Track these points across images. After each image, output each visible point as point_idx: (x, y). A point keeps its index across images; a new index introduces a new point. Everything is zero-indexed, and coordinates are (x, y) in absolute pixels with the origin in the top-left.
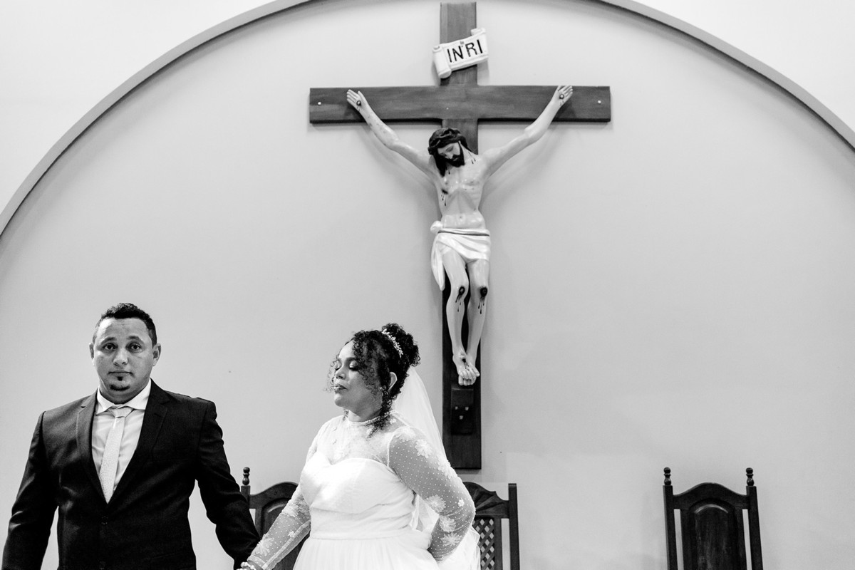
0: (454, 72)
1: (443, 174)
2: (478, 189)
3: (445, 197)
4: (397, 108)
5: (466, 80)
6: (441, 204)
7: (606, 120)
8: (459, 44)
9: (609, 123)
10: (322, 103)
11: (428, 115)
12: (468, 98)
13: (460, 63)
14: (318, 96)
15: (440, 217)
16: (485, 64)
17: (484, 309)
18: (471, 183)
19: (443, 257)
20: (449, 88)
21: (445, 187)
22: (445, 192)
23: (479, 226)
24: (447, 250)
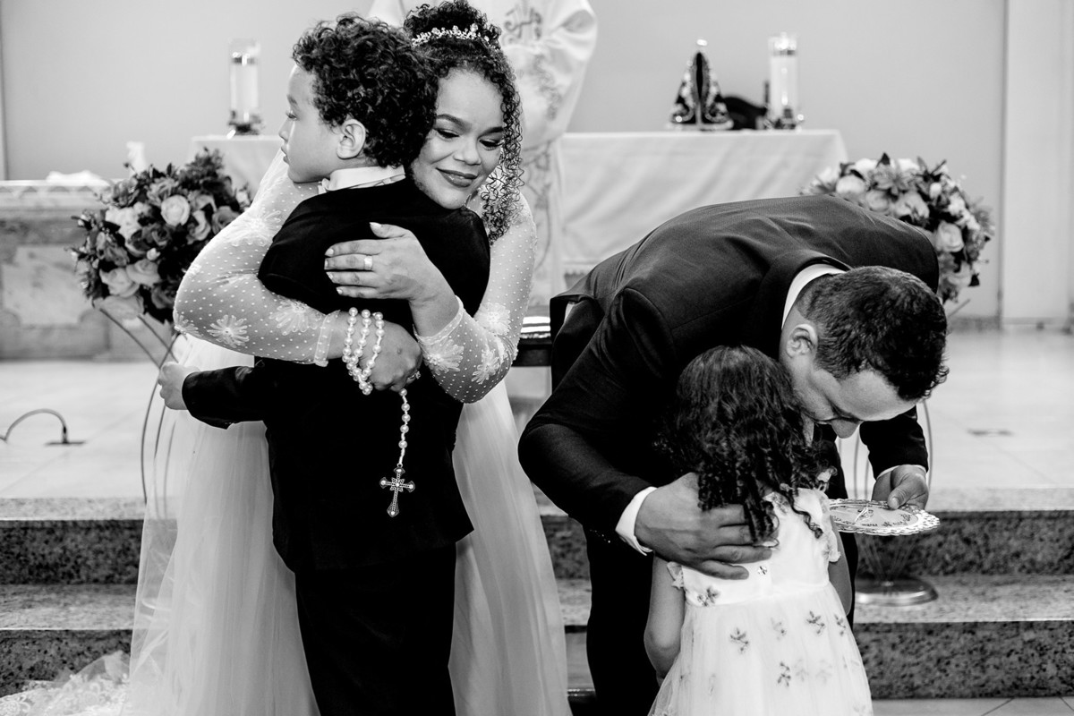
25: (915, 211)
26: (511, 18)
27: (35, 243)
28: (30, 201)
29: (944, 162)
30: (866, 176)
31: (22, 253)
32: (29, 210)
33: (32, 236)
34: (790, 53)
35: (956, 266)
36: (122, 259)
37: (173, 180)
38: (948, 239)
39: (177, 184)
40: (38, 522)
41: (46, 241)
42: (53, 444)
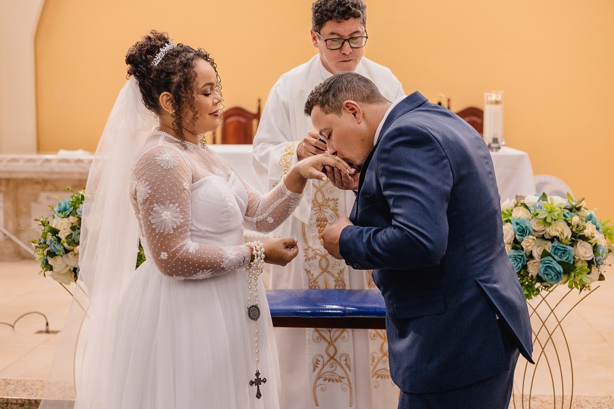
25: (562, 233)
27: (51, 191)
28: (47, 167)
29: (583, 199)
30: (531, 208)
31: (43, 196)
32: (46, 173)
33: (49, 187)
34: (497, 102)
35: (589, 270)
36: (60, 251)
38: (583, 251)
40: (14, 399)
41: (57, 189)
42: (40, 332)
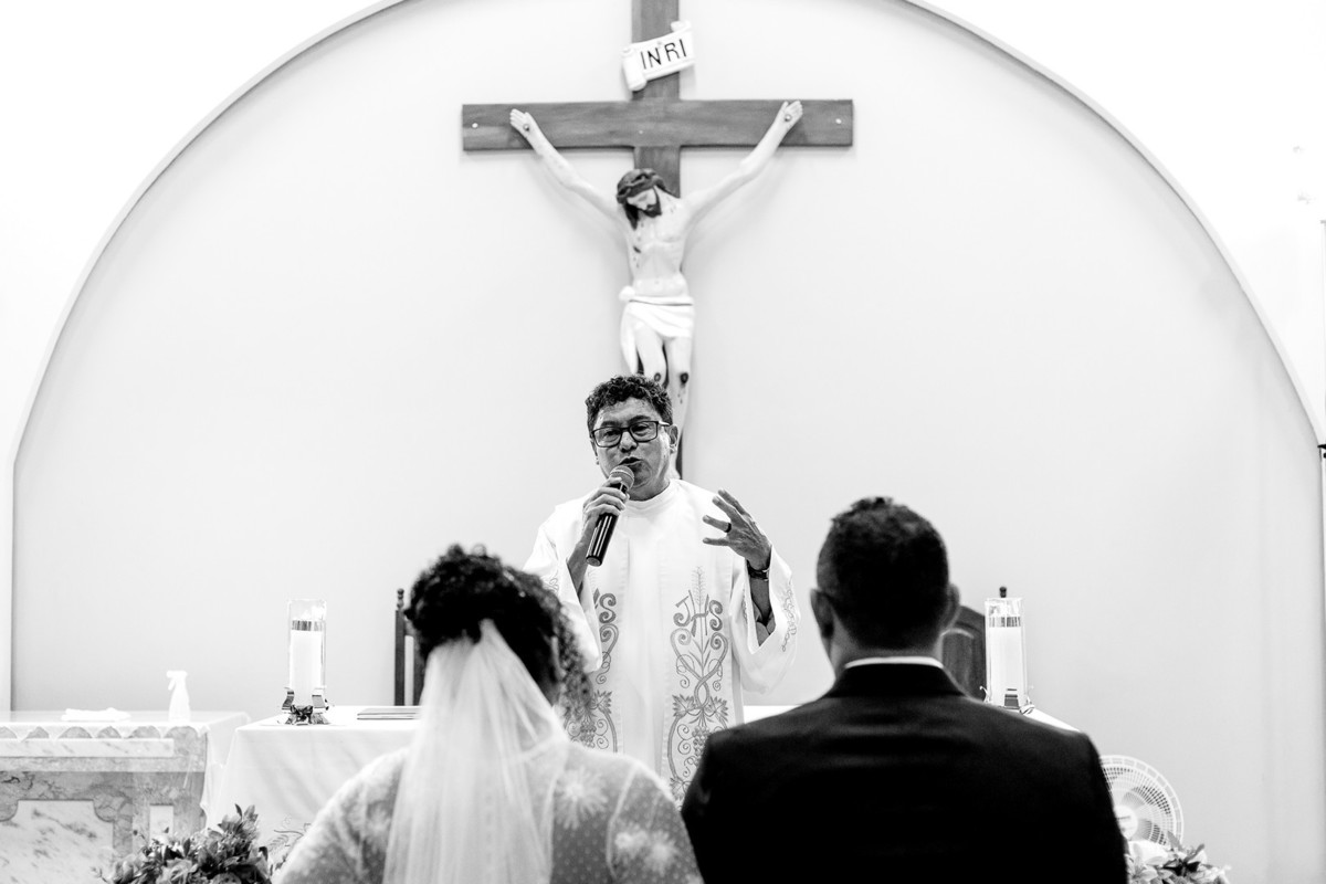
0: (651, 82)
1: (634, 226)
2: (680, 245)
3: (637, 256)
4: (576, 132)
5: (665, 93)
6: (633, 265)
7: (847, 144)
8: (656, 46)
9: (851, 150)
10: (479, 124)
11: (616, 141)
12: (668, 118)
13: (657, 71)
14: (473, 116)
15: (631, 281)
16: (690, 70)
17: (685, 398)
18: (670, 240)
19: (636, 333)
20: (644, 103)
21: (638, 245)
22: (637, 250)
23: (679, 293)
24: (639, 325)
26: (682, 610)
27: (40, 798)
28: (38, 748)
29: (1201, 847)
31: (25, 808)
32: (33, 760)
33: (39, 791)
34: (1011, 621)
37: (190, 862)
39: (195, 867)
41: (57, 796)
